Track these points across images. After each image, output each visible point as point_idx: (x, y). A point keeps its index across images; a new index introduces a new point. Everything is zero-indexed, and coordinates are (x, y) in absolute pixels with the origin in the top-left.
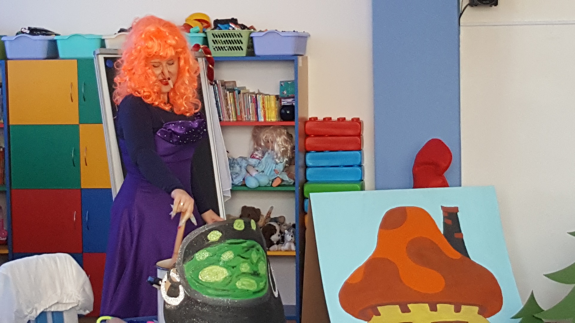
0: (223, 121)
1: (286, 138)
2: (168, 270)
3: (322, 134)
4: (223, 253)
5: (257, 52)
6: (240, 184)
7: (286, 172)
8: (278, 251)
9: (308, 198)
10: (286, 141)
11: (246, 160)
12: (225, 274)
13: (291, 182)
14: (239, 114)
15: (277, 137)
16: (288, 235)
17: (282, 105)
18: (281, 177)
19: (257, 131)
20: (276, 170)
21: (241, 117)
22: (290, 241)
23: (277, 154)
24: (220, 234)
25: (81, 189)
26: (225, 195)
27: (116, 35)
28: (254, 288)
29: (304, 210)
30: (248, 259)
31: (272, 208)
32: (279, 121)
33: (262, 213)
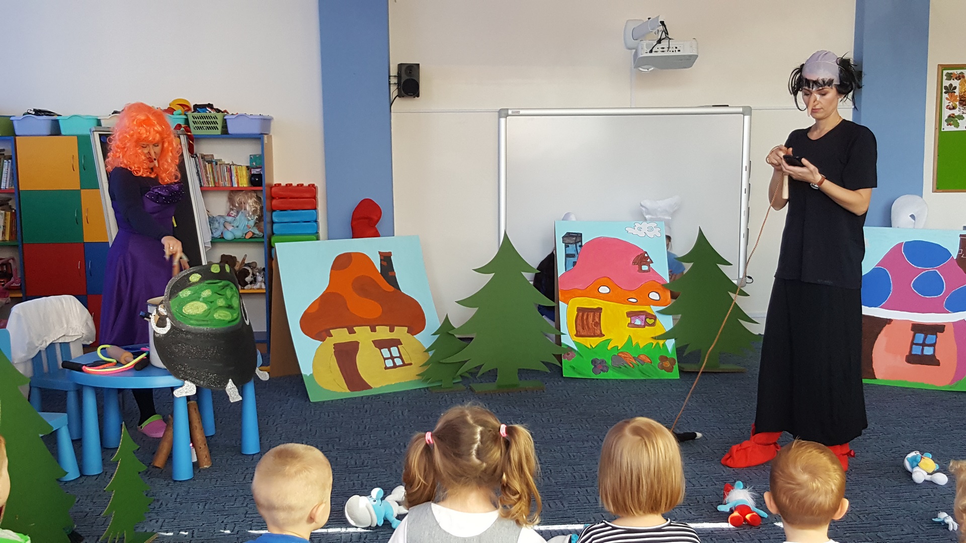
0: (203, 187)
1: (255, 200)
2: (157, 306)
3: (286, 196)
4: (202, 291)
5: (231, 130)
6: (219, 237)
7: (257, 226)
8: (251, 289)
9: (274, 248)
10: (256, 202)
11: (224, 218)
13: (261, 235)
14: (216, 181)
15: (248, 199)
16: (259, 277)
17: (252, 173)
18: (252, 231)
19: (232, 195)
20: (249, 226)
21: (218, 184)
22: (261, 282)
23: (249, 214)
24: (200, 276)
25: (84, 243)
26: (206, 246)
27: (110, 116)
28: (229, 318)
29: (271, 257)
30: (224, 295)
31: (246, 255)
32: (249, 186)
33: (238, 260)
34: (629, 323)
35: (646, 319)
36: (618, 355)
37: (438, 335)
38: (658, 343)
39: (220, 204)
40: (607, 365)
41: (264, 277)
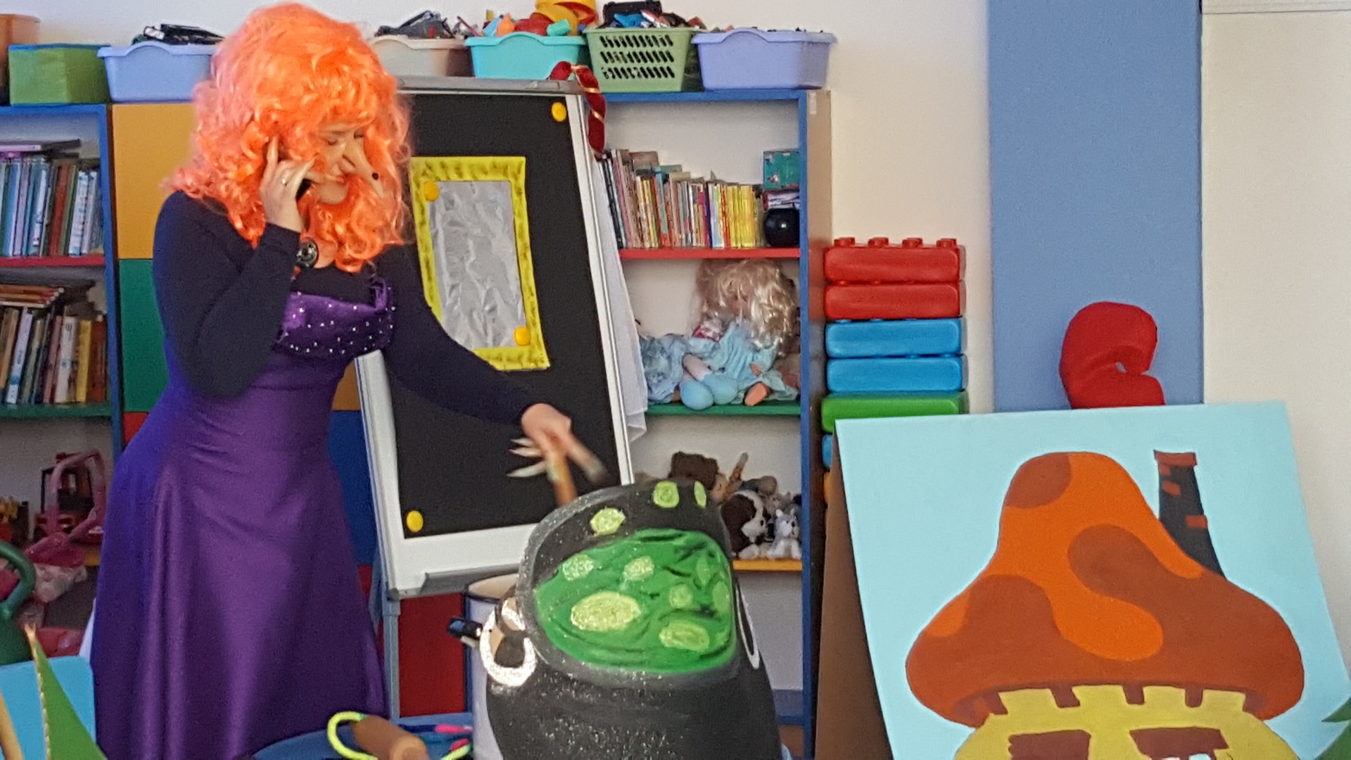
0: (627, 248)
1: (778, 288)
3: (866, 278)
4: (628, 561)
5: (709, 82)
6: (668, 400)
7: (779, 369)
8: (759, 559)
9: (831, 434)
10: (778, 296)
11: (684, 342)
12: (634, 613)
13: (791, 395)
14: (664, 230)
15: (757, 288)
16: (784, 522)
17: (770, 208)
18: (766, 382)
19: (709, 271)
20: (755, 366)
21: (671, 240)
22: (789, 537)
23: (757, 331)
24: (620, 517)
26: (630, 425)
28: (703, 646)
29: (821, 461)
30: (689, 575)
31: (745, 456)
32: (760, 247)
33: (722, 469)
39: (674, 301)
41: (799, 524)
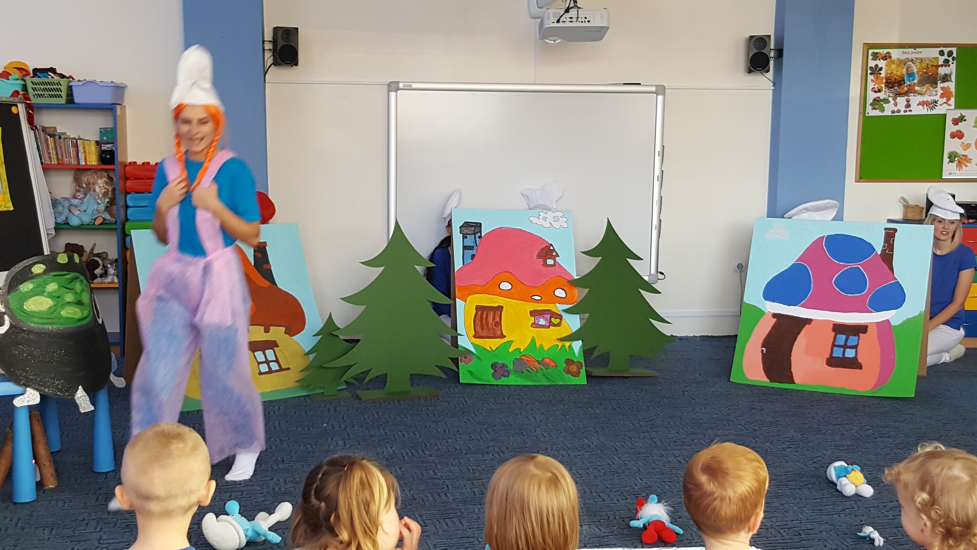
0: (45, 164)
1: (107, 180)
3: (141, 177)
4: (48, 284)
5: (77, 99)
6: (62, 223)
7: (108, 211)
8: (101, 283)
9: (129, 235)
10: (106, 183)
11: (69, 200)
12: (50, 304)
13: (113, 221)
14: (60, 157)
15: (98, 179)
16: (111, 269)
17: (102, 149)
18: (103, 216)
19: (78, 173)
20: (98, 210)
21: (62, 160)
22: (113, 275)
23: (98, 196)
24: (44, 267)
26: (48, 232)
28: (79, 316)
29: (125, 246)
30: (72, 289)
31: (95, 245)
32: (99, 165)
33: (85, 250)
34: (532, 323)
35: (550, 319)
36: (521, 359)
37: (320, 337)
38: (563, 346)
39: (64, 185)
40: (507, 369)
41: (117, 269)
